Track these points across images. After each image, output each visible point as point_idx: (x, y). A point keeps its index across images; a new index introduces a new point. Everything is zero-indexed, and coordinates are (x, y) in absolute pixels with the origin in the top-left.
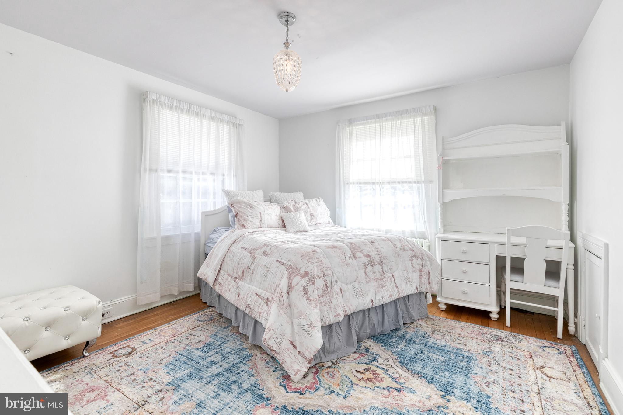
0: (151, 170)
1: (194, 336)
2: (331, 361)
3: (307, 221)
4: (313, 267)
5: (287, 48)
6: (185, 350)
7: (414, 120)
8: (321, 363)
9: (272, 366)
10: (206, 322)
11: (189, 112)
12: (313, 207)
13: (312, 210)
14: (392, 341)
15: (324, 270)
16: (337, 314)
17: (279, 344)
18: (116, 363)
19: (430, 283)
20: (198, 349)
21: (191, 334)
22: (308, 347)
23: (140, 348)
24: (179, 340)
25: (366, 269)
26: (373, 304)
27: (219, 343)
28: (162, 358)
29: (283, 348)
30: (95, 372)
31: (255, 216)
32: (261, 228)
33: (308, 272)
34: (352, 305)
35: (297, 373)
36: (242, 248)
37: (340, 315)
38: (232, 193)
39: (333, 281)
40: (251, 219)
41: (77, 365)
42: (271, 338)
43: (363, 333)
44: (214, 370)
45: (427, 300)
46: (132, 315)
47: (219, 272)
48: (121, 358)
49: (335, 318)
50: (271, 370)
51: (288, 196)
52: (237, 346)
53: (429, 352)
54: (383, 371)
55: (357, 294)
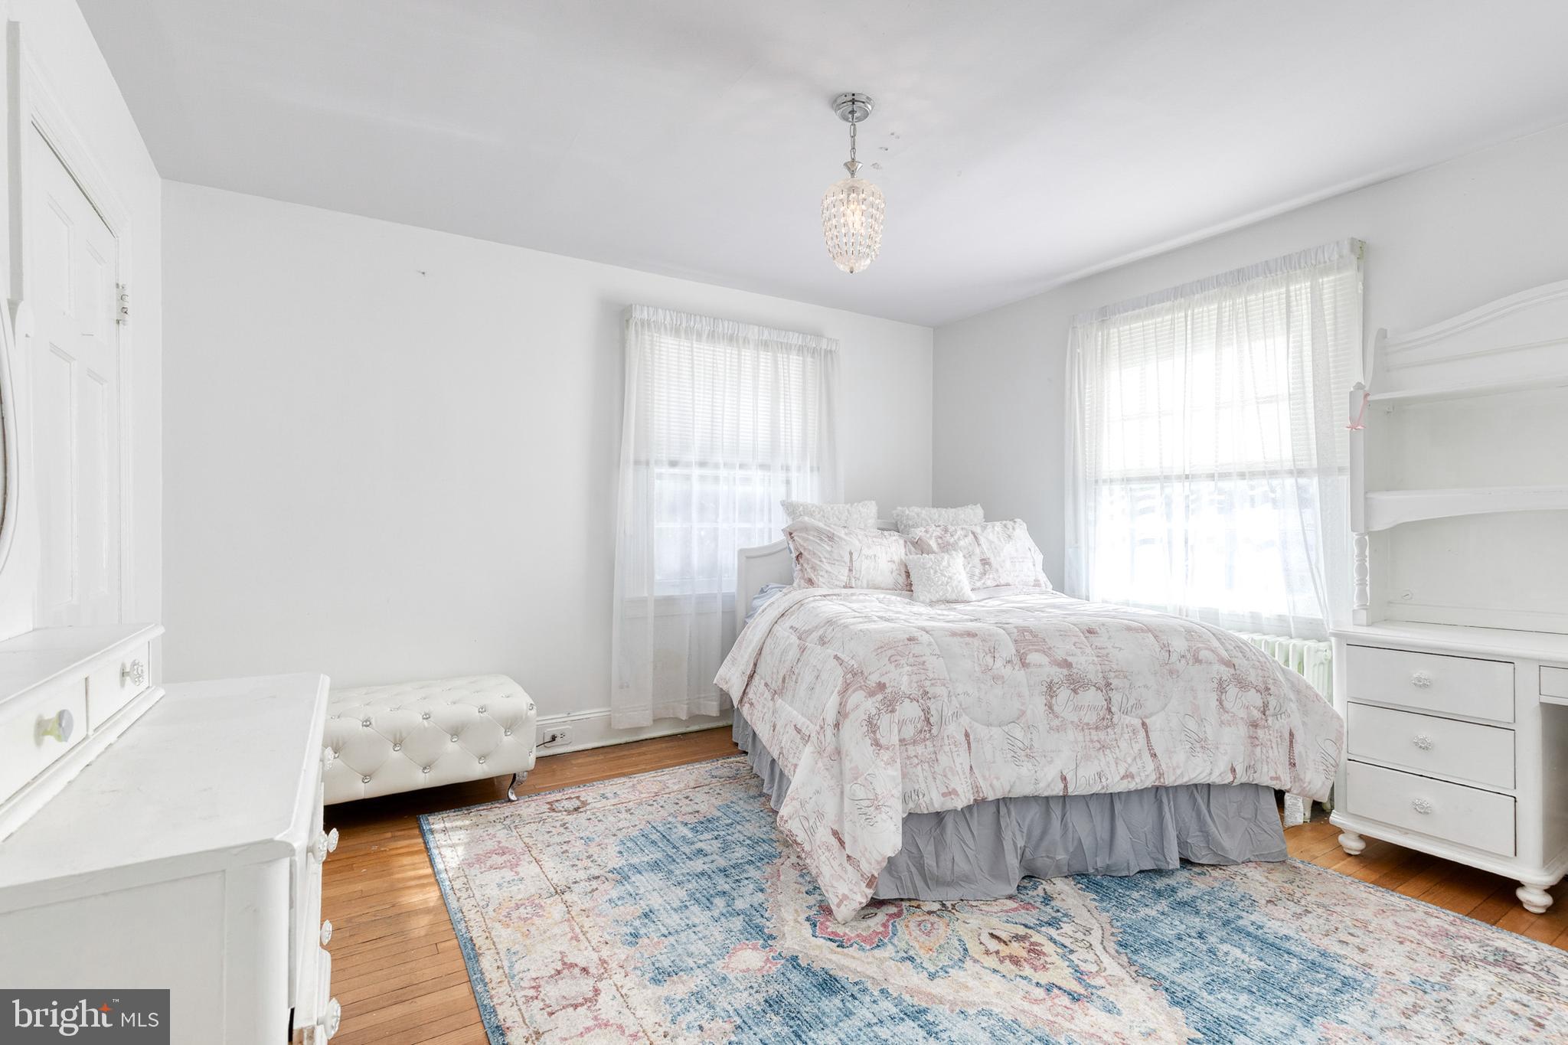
0: (637, 463)
1: (691, 800)
2: (941, 902)
3: (972, 576)
4: (900, 674)
5: (853, 174)
6: (665, 821)
7: (1288, 292)
8: (916, 900)
9: (809, 882)
10: (723, 779)
11: (713, 336)
12: (991, 542)
13: (988, 549)
14: (1128, 896)
15: (928, 683)
16: (950, 790)
17: (811, 832)
18: (550, 820)
19: (1294, 764)
20: (686, 824)
21: (687, 798)
22: (866, 849)
23: (594, 805)
24: (662, 803)
25: (1052, 697)
26: (1066, 787)
27: (730, 821)
28: (621, 827)
29: (818, 843)
30: (516, 827)
31: (838, 561)
32: (851, 587)
33: (884, 684)
34: (998, 779)
35: (841, 901)
36: (792, 627)
37: (958, 795)
38: (801, 509)
39: (948, 712)
40: (827, 567)
41: (497, 811)
42: (795, 816)
43: (1045, 859)
44: (698, 865)
45: (1287, 813)
46: (603, 747)
47: (751, 677)
48: (560, 814)
49: (943, 799)
50: (804, 889)
51: (939, 516)
52: (759, 834)
53: (1222, 941)
54: (1059, 950)
55: (1015, 753)
